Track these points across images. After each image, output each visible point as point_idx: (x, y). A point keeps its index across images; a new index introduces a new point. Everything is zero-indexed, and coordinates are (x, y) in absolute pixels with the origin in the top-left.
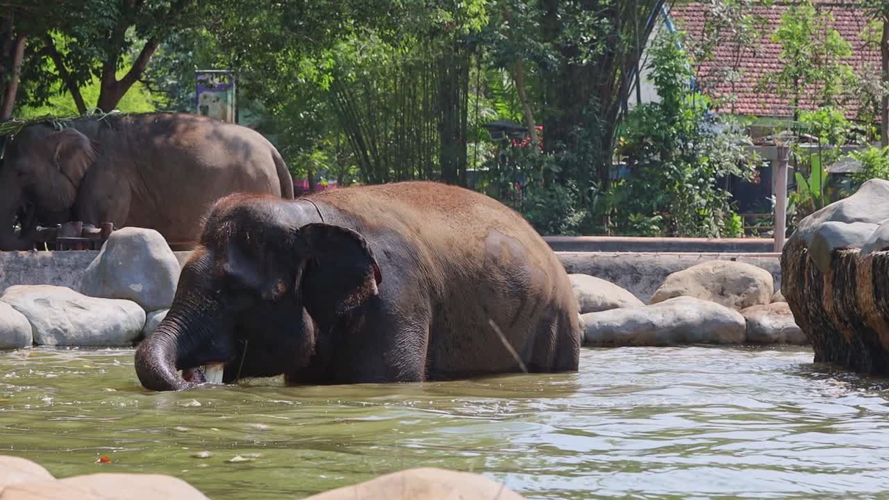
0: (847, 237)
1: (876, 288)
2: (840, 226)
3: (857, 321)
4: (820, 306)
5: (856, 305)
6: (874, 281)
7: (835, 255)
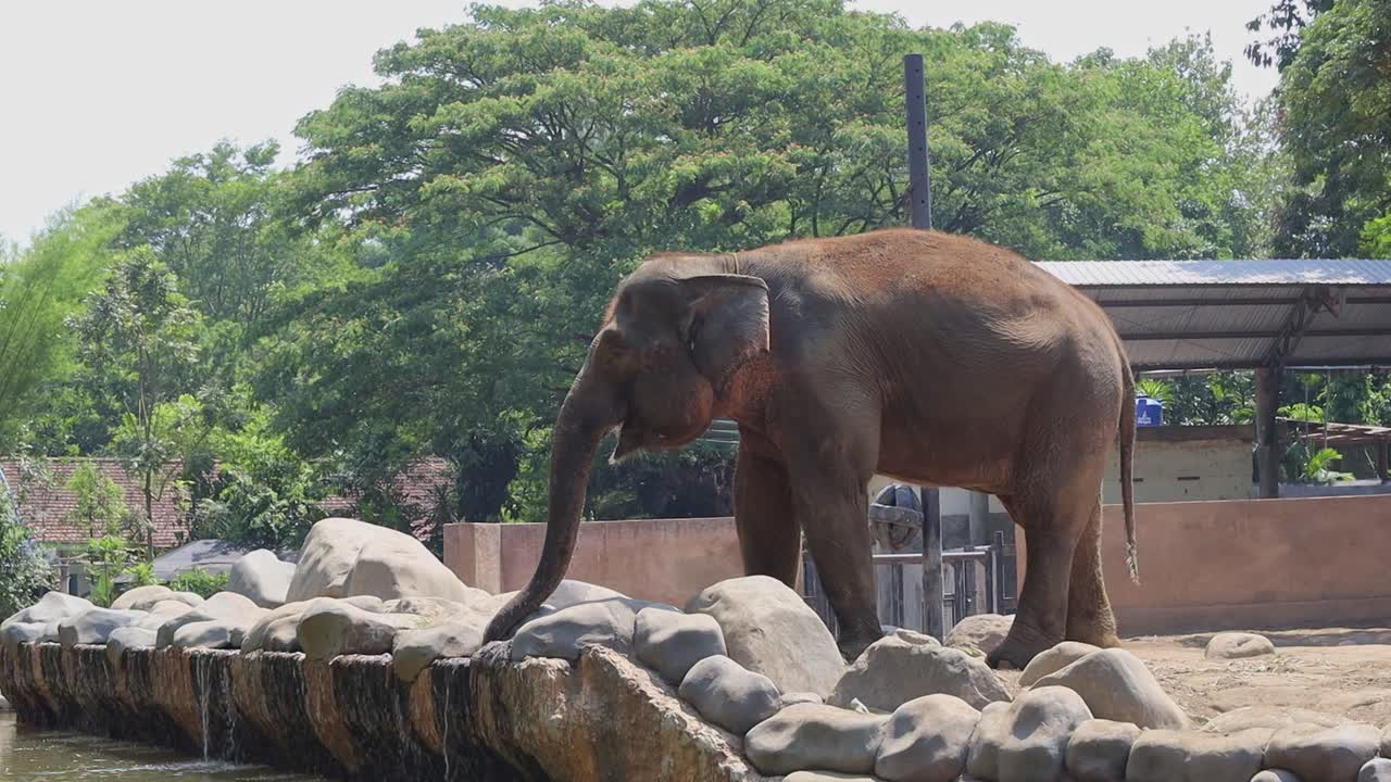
0: (28, 634)
1: (43, 668)
2: (25, 626)
3: (34, 691)
4: (14, 683)
5: (33, 680)
6: (42, 664)
7: (20, 646)
